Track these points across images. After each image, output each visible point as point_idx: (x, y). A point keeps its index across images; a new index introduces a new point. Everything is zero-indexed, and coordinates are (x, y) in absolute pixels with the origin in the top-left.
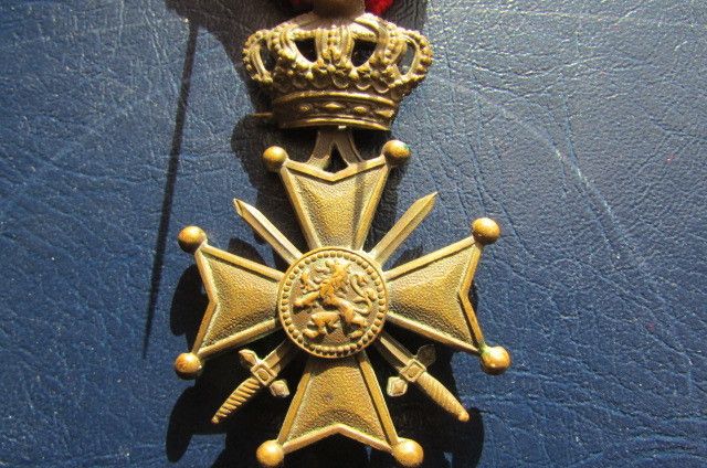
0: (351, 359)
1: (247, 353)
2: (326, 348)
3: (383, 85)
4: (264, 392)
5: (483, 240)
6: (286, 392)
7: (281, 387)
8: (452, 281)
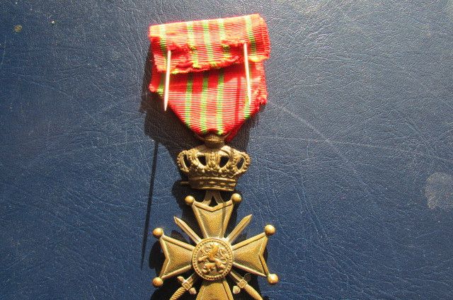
0: (220, 281)
1: (180, 278)
2: (210, 277)
3: (232, 175)
4: (187, 293)
5: (268, 234)
6: (195, 292)
7: (193, 290)
8: (257, 251)
